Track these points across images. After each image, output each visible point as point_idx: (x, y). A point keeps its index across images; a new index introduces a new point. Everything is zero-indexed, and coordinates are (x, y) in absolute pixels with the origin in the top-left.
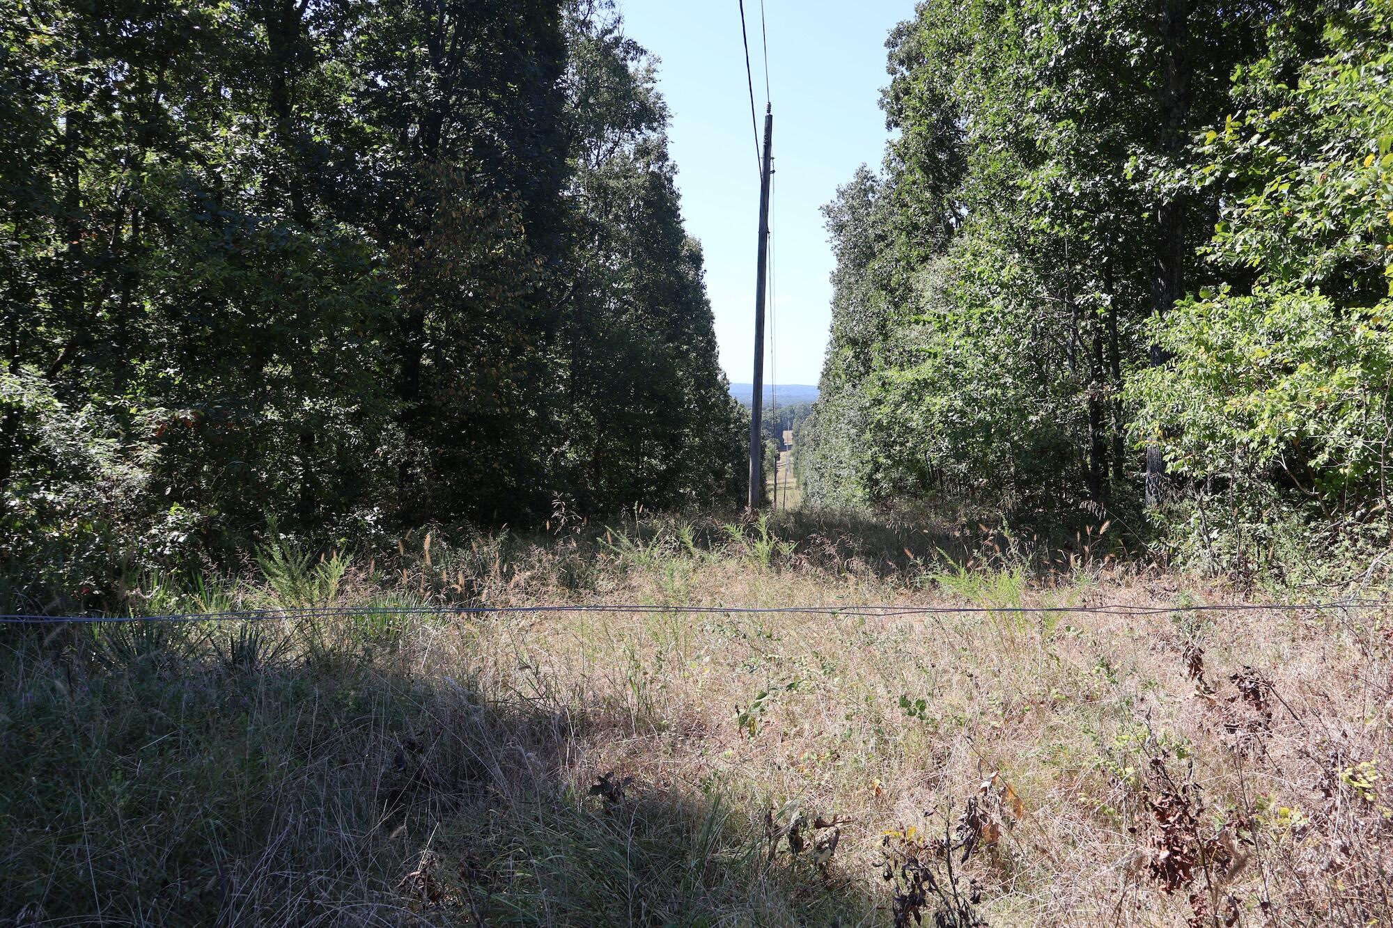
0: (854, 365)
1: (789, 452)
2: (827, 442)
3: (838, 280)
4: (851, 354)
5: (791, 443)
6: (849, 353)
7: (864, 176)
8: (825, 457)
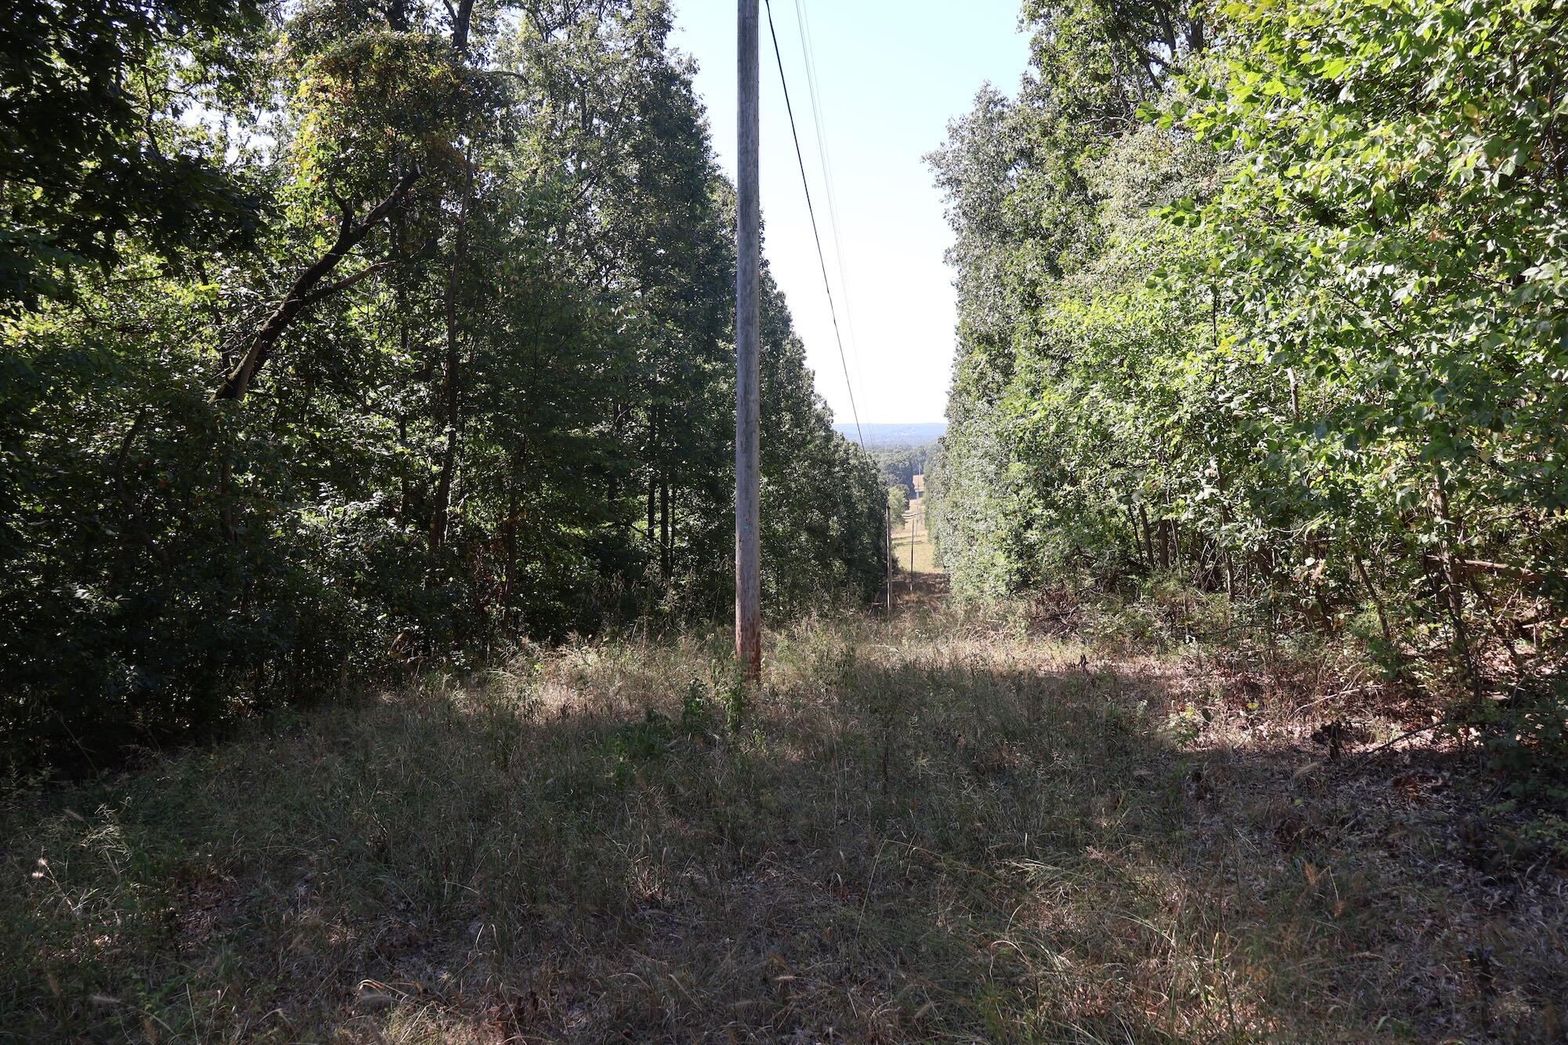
0: (990, 374)
1: (919, 500)
2: (959, 485)
3: (959, 257)
4: (985, 357)
5: (922, 489)
6: (981, 357)
7: (990, 102)
8: (956, 504)
